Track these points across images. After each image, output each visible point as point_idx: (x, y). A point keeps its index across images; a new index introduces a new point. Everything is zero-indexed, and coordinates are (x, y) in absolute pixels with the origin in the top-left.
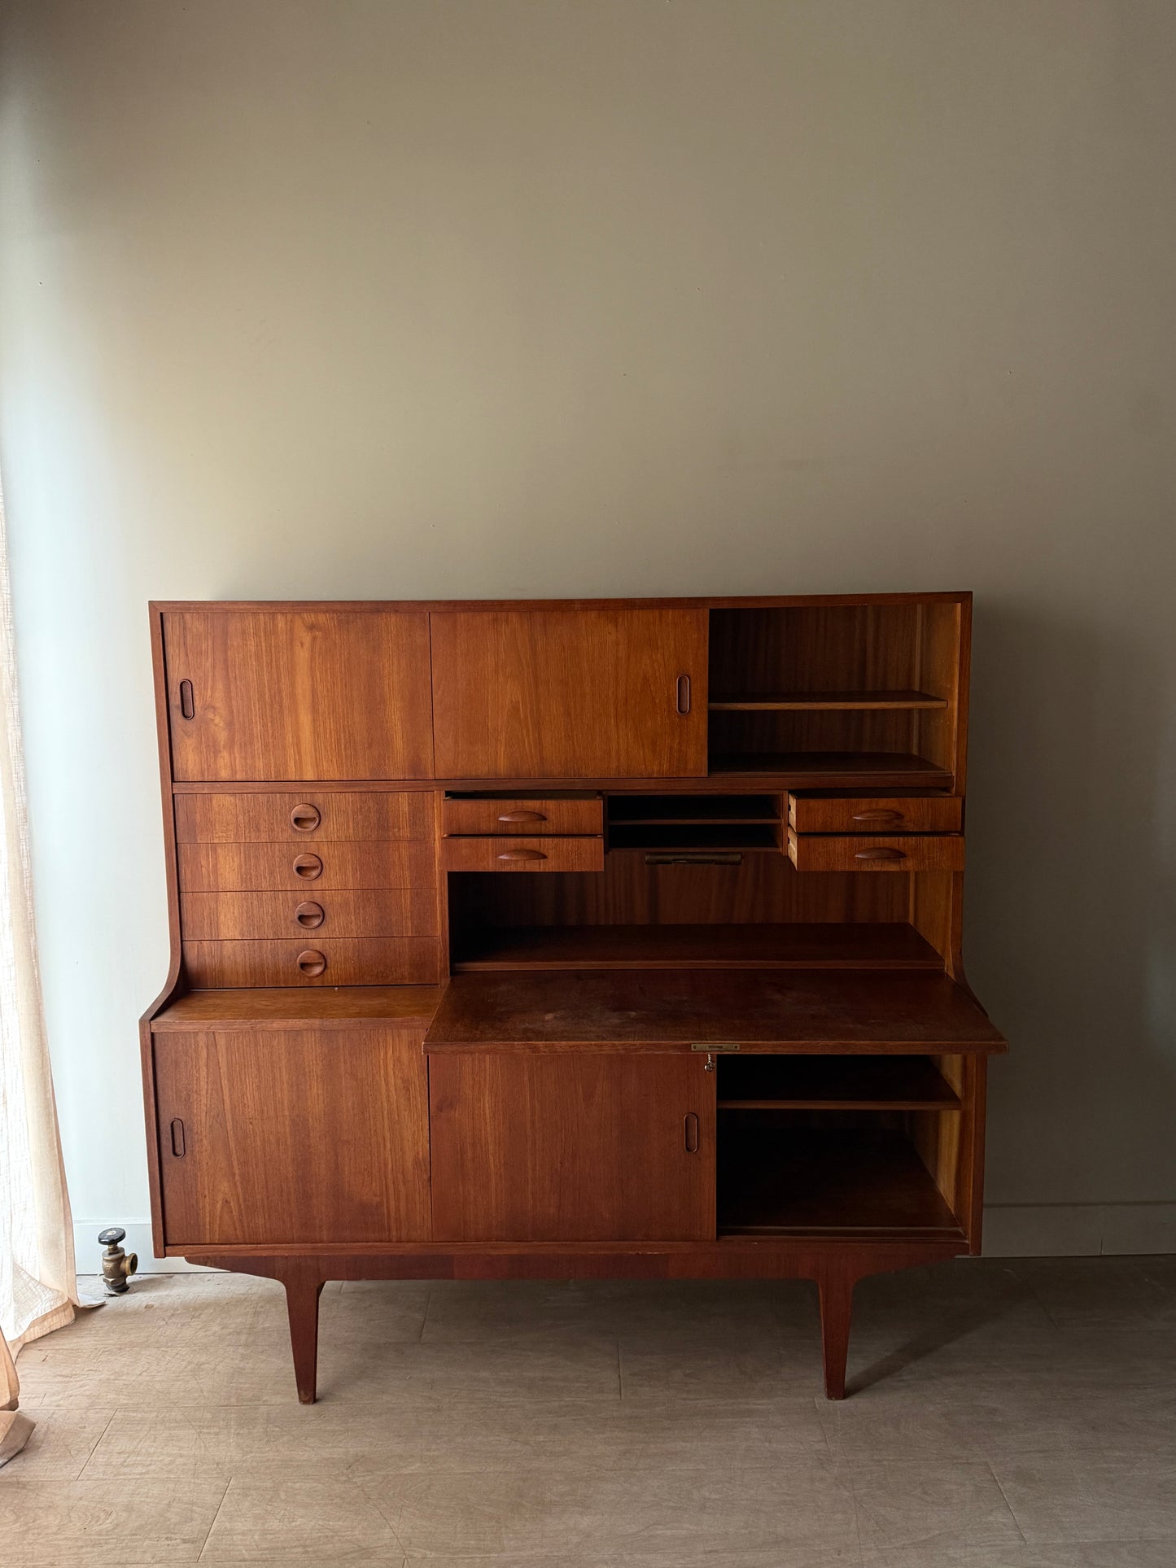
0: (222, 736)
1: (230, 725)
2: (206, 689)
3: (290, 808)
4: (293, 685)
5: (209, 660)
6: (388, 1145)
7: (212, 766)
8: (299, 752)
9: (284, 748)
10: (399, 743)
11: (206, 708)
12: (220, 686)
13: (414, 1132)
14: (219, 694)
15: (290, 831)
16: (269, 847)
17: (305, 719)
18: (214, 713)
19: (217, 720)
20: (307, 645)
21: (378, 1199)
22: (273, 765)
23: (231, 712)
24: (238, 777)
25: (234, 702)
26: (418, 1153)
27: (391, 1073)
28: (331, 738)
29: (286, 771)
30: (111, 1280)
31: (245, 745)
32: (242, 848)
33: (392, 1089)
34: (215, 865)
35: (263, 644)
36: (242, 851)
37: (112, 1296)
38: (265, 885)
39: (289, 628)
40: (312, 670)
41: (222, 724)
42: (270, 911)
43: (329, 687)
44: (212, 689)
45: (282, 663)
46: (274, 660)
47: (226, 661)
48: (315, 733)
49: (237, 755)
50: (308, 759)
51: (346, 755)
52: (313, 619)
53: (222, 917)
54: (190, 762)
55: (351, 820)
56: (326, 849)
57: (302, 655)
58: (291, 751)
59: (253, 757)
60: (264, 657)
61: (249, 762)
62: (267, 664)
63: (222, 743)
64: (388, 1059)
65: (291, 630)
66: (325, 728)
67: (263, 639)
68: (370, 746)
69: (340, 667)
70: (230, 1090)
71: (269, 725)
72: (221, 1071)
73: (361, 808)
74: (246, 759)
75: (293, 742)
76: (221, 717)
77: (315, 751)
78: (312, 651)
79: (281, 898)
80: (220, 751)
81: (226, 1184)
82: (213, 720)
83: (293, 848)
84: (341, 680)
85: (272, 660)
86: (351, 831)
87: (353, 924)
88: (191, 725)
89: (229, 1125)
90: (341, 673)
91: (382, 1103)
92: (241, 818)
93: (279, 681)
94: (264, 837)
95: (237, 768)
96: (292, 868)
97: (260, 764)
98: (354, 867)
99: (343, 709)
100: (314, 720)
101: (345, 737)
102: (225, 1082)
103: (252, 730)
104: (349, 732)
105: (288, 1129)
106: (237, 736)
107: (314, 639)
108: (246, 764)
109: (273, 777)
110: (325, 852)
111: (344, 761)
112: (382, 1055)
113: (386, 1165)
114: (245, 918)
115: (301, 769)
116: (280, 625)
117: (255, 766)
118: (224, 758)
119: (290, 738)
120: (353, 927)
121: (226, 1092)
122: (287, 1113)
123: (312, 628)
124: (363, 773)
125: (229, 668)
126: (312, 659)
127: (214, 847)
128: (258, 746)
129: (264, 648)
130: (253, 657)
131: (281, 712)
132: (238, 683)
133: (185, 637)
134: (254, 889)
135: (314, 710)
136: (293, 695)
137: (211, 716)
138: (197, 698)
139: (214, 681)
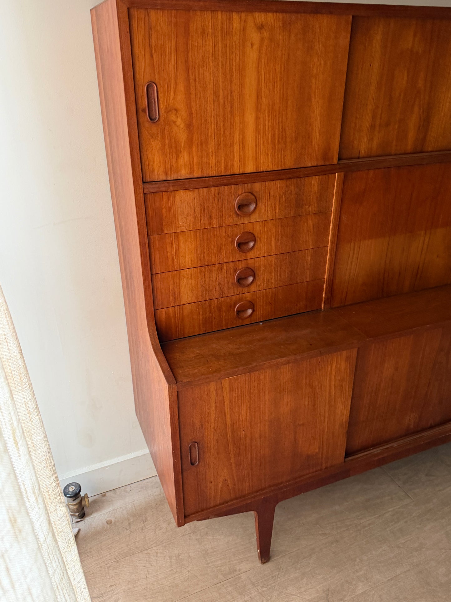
0: (182, 136)
1: (189, 126)
2: (169, 91)
3: (235, 197)
4: (242, 85)
5: (173, 62)
6: (326, 420)
7: (174, 166)
8: (244, 148)
9: (232, 145)
10: (316, 136)
11: (168, 111)
12: (181, 87)
13: (342, 409)
14: (180, 97)
15: (234, 216)
16: (218, 230)
17: (250, 118)
18: (176, 115)
19: (179, 121)
20: (256, 47)
21: (317, 451)
22: (223, 161)
23: (191, 114)
24: (196, 175)
25: (193, 105)
26: (343, 420)
27: (333, 378)
28: (268, 134)
29: (232, 166)
30: (77, 514)
31: (202, 144)
32: (198, 234)
33: (333, 388)
34: (178, 250)
35: (220, 45)
36: (198, 237)
37: (79, 522)
38: (214, 260)
39: (242, 28)
40: (258, 72)
41: (182, 126)
42: (218, 278)
43: (271, 87)
44: (175, 92)
45: (234, 64)
46: (228, 62)
47: (187, 61)
48: (257, 130)
49: (195, 154)
50: (250, 154)
51: (278, 148)
52: (263, 20)
53: (183, 289)
54: (155, 163)
55: (278, 203)
56: (258, 227)
57: (252, 55)
58: (237, 148)
59: (208, 155)
60: (220, 58)
61: (205, 159)
62: (222, 65)
63: (183, 144)
64: (333, 370)
65: (244, 29)
66: (265, 125)
67: (220, 38)
68: (296, 138)
69: (281, 68)
70: (231, 415)
71: (222, 124)
72: (225, 404)
73: (286, 191)
74: (202, 157)
75: (239, 139)
76: (182, 119)
77: (256, 145)
78: (260, 52)
79: (225, 268)
80: (181, 152)
81: (225, 471)
82: (175, 122)
83: (235, 229)
84: (280, 80)
85: (226, 62)
86: (277, 211)
87: (273, 279)
88: (154, 130)
89: (230, 435)
90: (281, 72)
91: (326, 397)
92: (198, 209)
93: (231, 81)
94: (215, 223)
95: (195, 166)
96: (234, 244)
97: (213, 161)
98: (277, 238)
99: (280, 108)
100: (257, 118)
101: (279, 131)
102: (228, 411)
103: (208, 129)
104: (282, 128)
105: (267, 427)
106: (196, 136)
107: (262, 39)
108: (202, 162)
109: (223, 171)
110: (257, 230)
111: (276, 154)
112: (329, 369)
113: (323, 432)
114: (199, 286)
115: (244, 164)
116: (235, 25)
117: (209, 164)
118: (184, 158)
119: (237, 137)
120: (273, 281)
121: (228, 416)
122: (267, 418)
123: (261, 28)
124: (289, 164)
125: (190, 69)
126: (259, 59)
127: (177, 234)
128: (212, 144)
129: (220, 49)
130: (211, 58)
131: (232, 112)
132: (198, 84)
133: (150, 36)
134: (206, 264)
135: (258, 109)
136: (241, 96)
137: (173, 118)
138: (161, 100)
139: (176, 83)
